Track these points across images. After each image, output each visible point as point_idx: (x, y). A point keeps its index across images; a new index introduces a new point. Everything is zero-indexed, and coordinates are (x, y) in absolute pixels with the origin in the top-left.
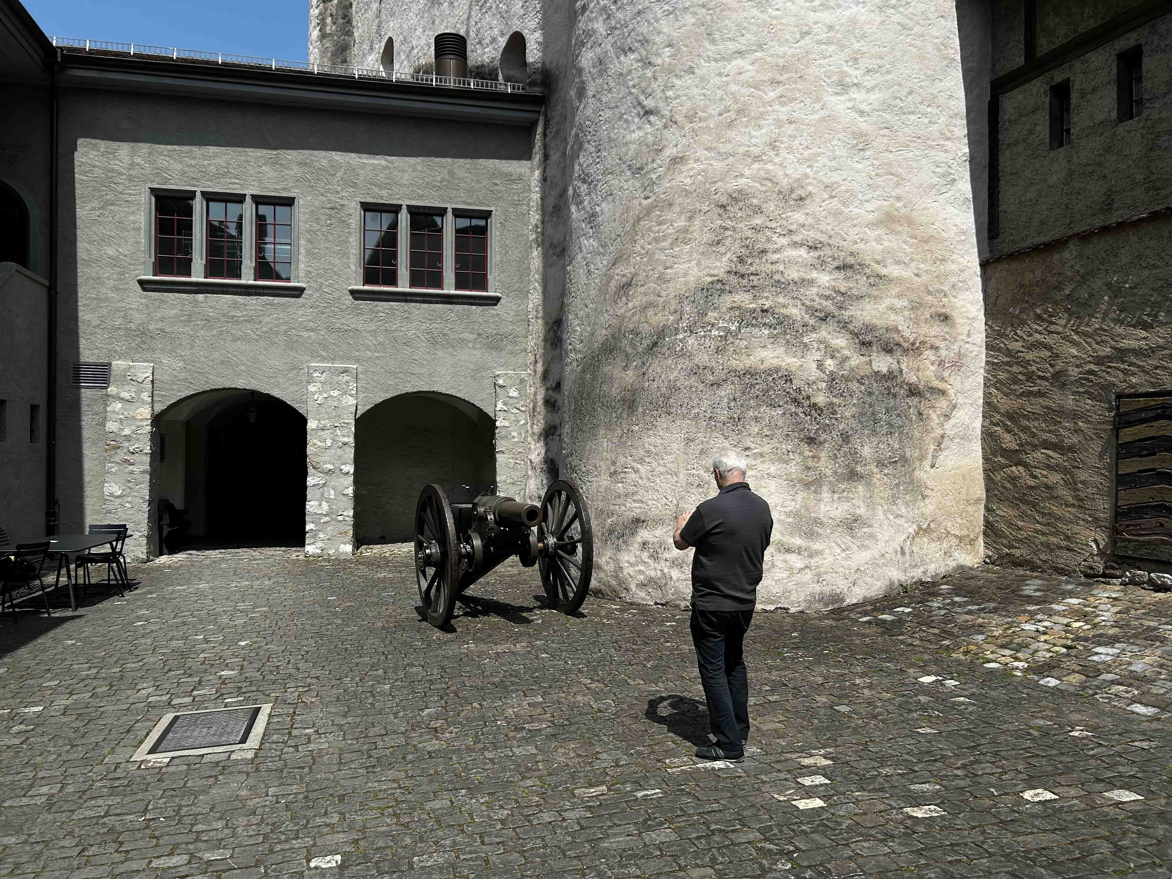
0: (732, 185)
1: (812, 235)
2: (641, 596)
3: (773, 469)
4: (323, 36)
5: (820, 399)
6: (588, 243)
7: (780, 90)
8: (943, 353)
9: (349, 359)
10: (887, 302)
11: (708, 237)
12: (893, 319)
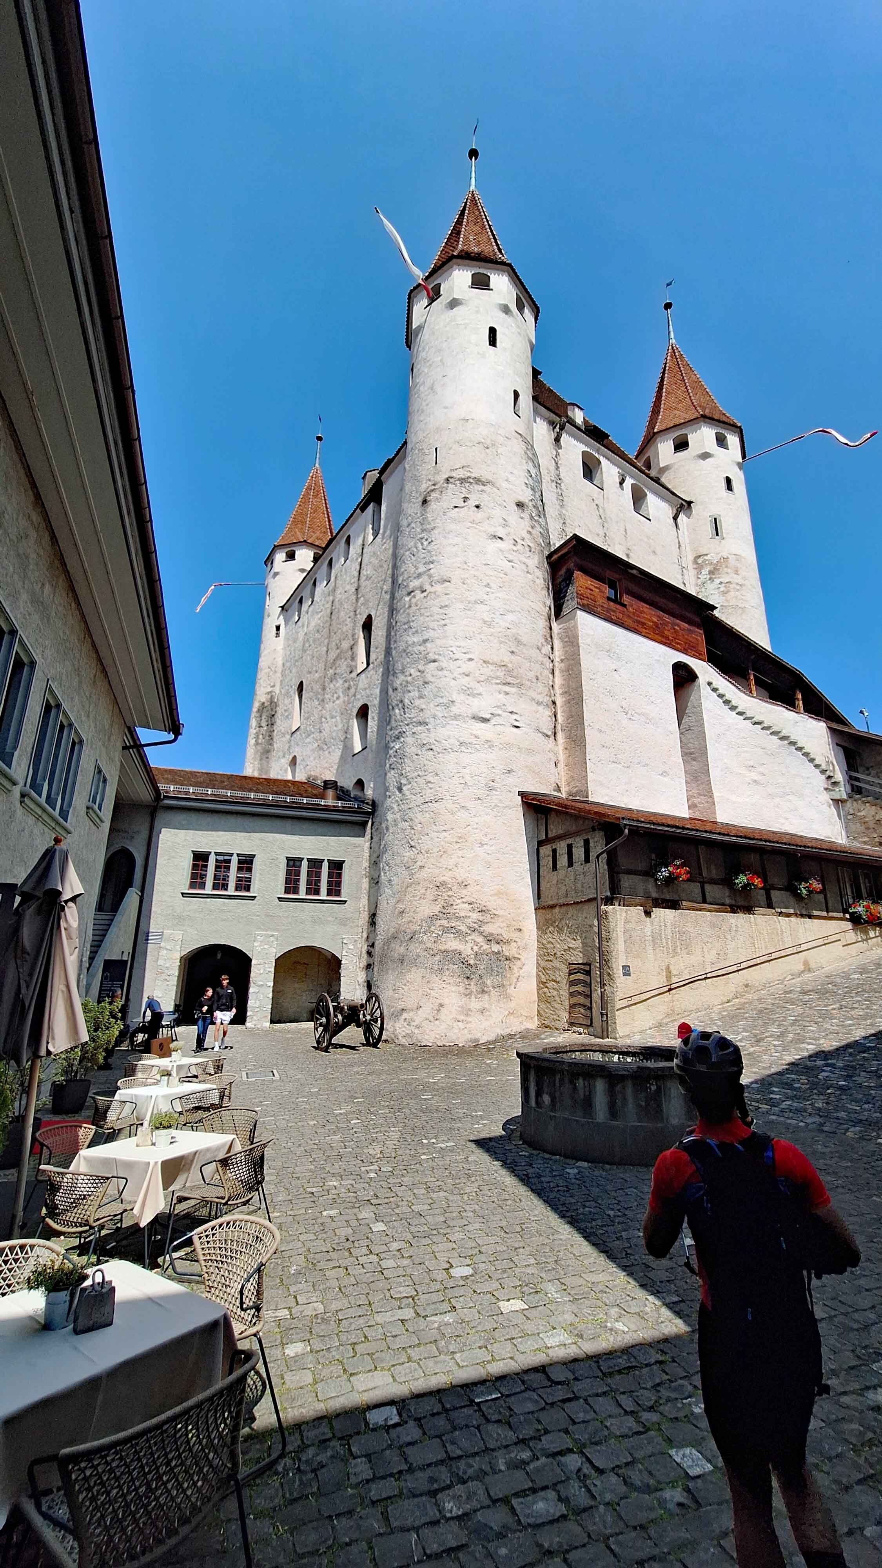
0: (442, 879)
1: (470, 900)
2: (403, 1041)
3: (453, 989)
4: (257, 744)
5: (472, 962)
6: (388, 891)
7: (459, 845)
8: (519, 944)
9: (274, 930)
10: (498, 924)
11: (433, 898)
12: (500, 931)
